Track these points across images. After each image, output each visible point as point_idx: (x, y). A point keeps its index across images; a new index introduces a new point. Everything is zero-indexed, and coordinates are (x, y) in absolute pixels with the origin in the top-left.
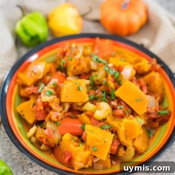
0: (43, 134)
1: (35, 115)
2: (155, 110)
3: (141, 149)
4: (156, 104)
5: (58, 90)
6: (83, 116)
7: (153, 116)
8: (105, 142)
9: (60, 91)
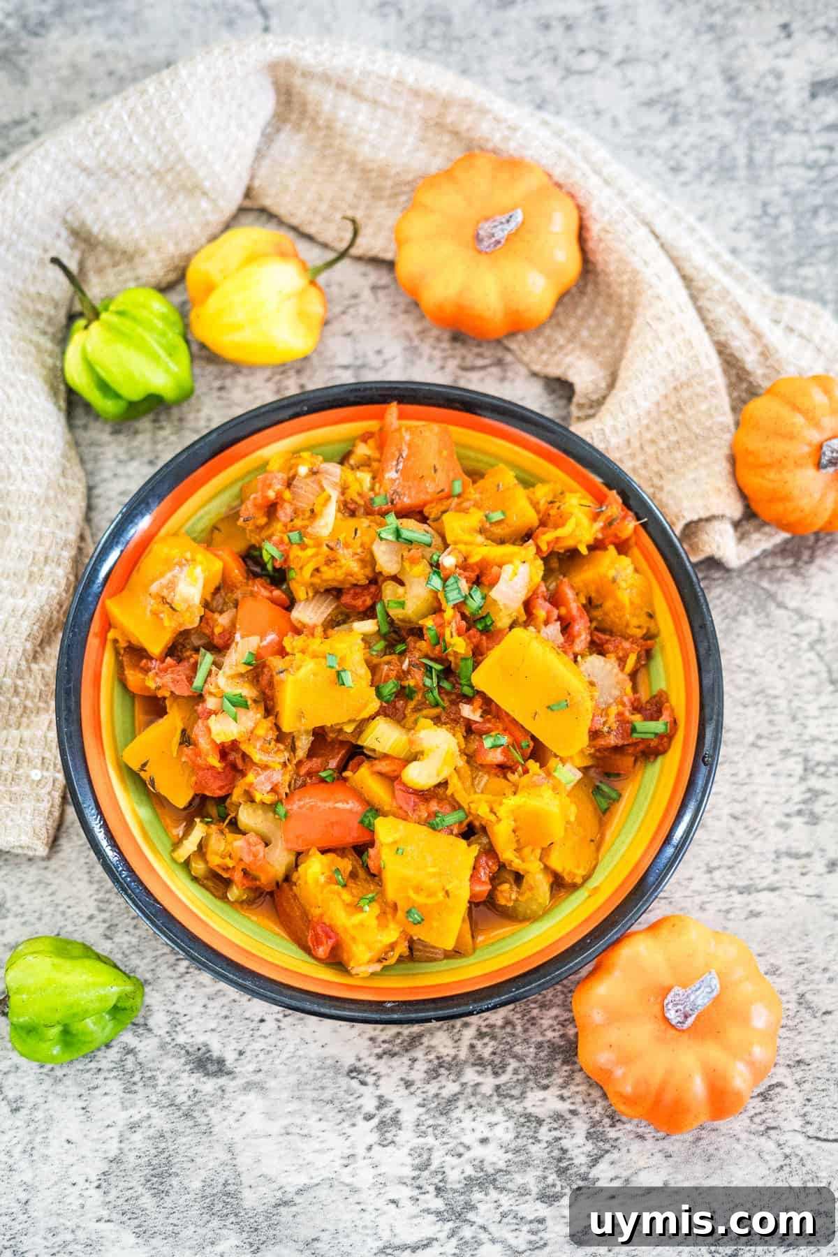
0: (230, 856)
1: (194, 779)
2: (620, 714)
3: (574, 875)
4: (623, 690)
5: (264, 680)
6: (364, 776)
7: (613, 740)
8: (447, 893)
9: (271, 684)
